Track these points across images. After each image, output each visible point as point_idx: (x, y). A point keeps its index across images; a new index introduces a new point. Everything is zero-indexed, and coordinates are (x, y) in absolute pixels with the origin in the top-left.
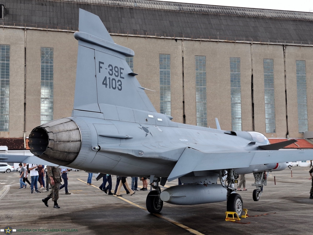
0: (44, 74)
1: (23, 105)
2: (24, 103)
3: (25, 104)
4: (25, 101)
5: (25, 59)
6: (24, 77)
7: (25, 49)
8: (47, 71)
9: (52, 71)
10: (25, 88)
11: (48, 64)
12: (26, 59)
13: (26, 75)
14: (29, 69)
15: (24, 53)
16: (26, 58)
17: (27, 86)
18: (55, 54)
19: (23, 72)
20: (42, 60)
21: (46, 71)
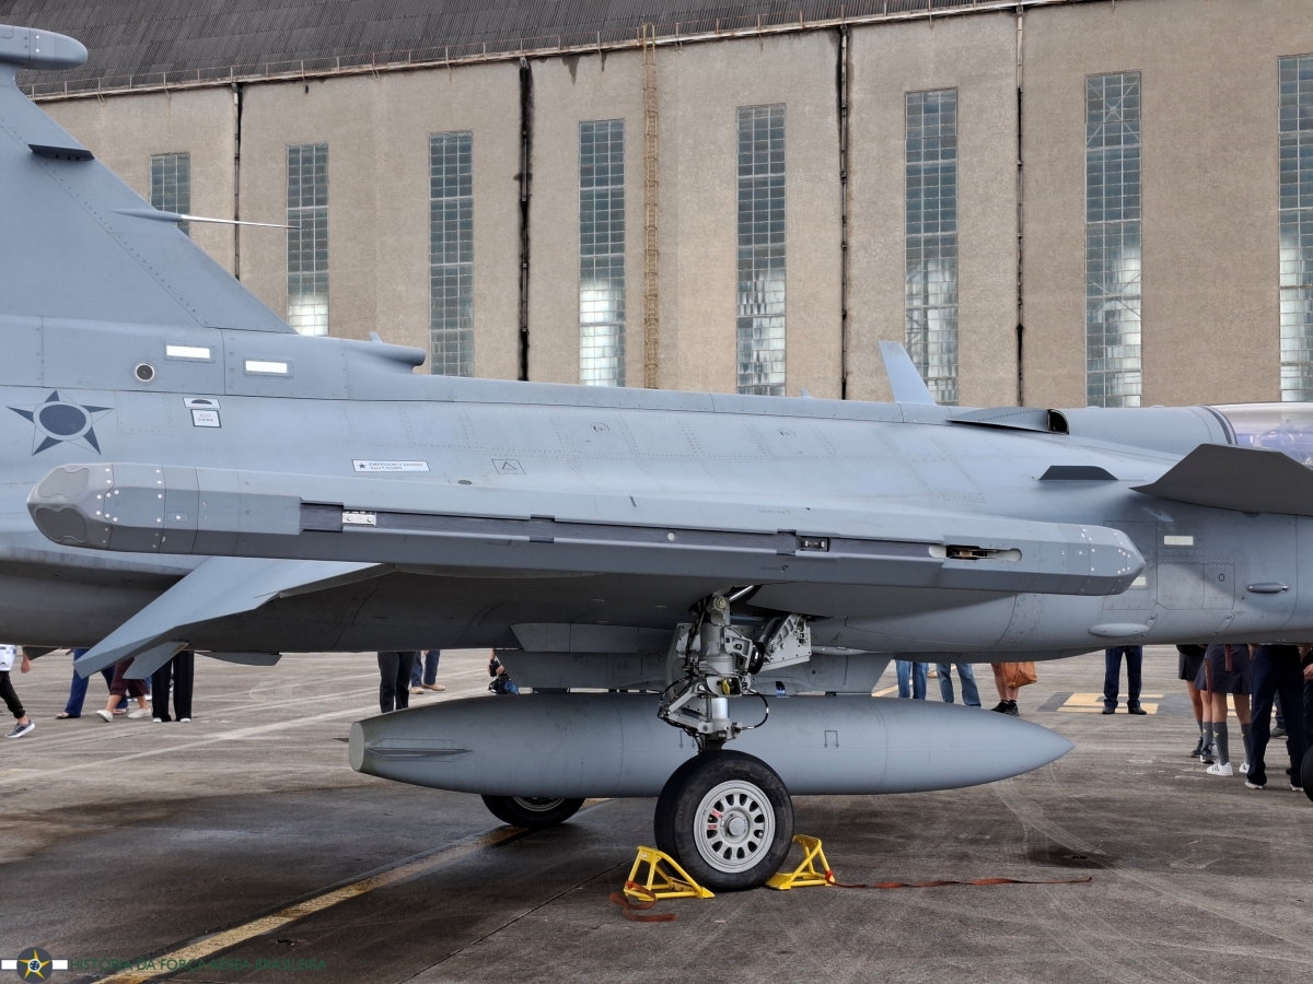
0: (1099, 193)
1: (1014, 335)
2: (1013, 324)
3: (1020, 329)
4: (1020, 317)
5: (1020, 136)
6: (1015, 215)
7: (1020, 93)
8: (1113, 179)
9: (1133, 177)
10: (1020, 261)
11: (1116, 147)
12: (1024, 139)
13: (1025, 204)
14: (1036, 181)
15: (1015, 112)
16: (1024, 133)
17: (1029, 253)
18: (1149, 97)
19: (1012, 195)
20: (1090, 130)
21: (1109, 180)
